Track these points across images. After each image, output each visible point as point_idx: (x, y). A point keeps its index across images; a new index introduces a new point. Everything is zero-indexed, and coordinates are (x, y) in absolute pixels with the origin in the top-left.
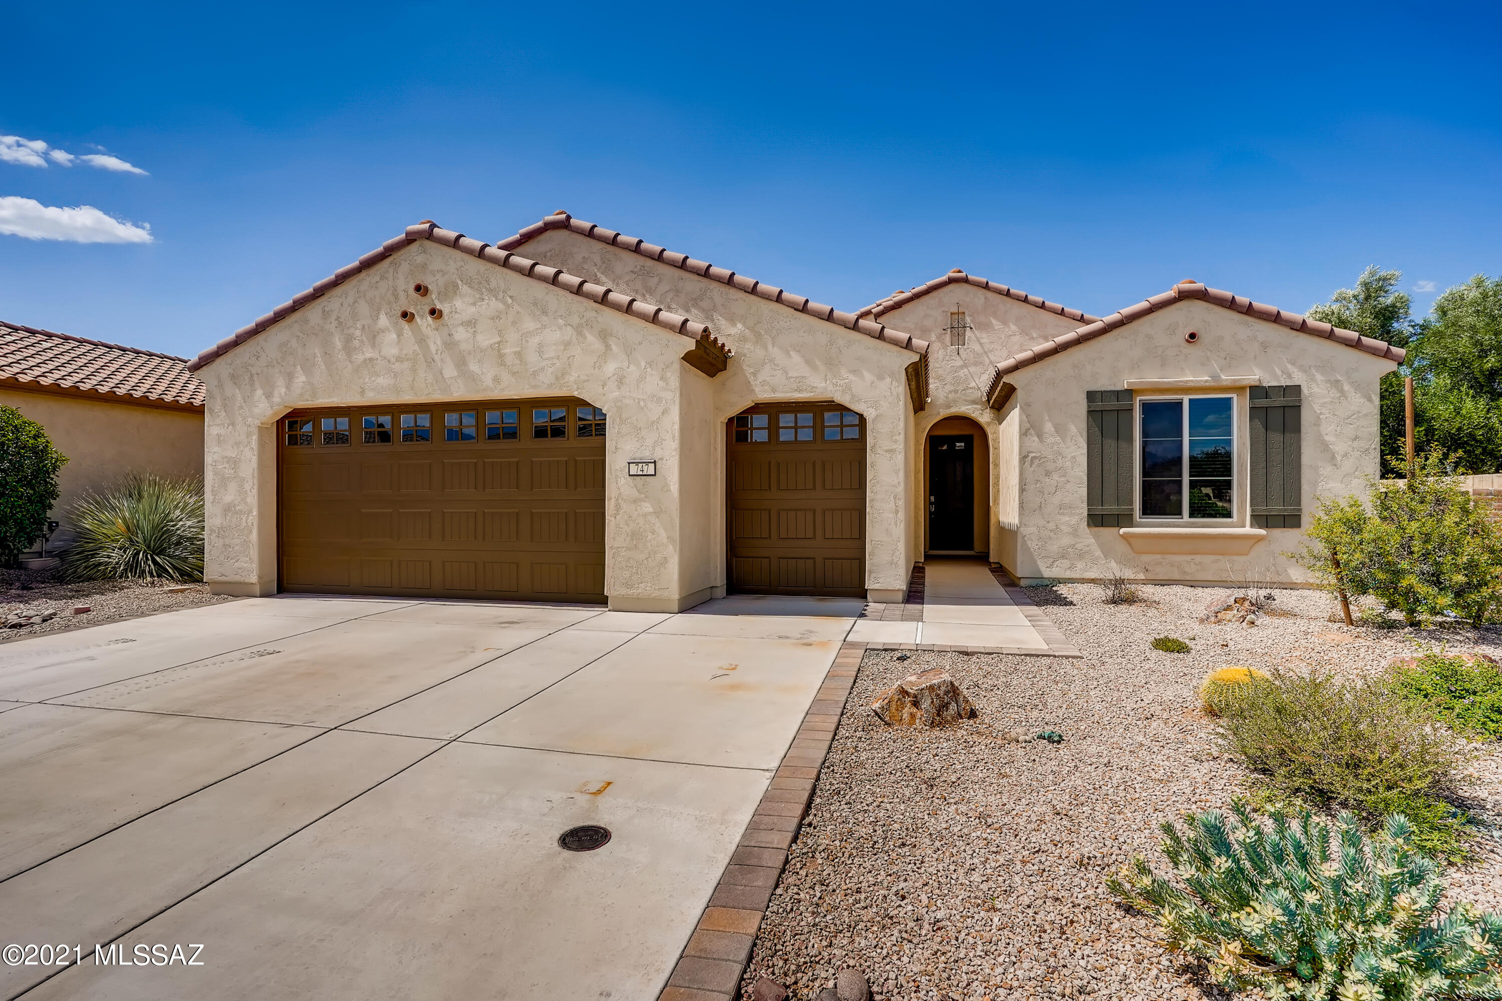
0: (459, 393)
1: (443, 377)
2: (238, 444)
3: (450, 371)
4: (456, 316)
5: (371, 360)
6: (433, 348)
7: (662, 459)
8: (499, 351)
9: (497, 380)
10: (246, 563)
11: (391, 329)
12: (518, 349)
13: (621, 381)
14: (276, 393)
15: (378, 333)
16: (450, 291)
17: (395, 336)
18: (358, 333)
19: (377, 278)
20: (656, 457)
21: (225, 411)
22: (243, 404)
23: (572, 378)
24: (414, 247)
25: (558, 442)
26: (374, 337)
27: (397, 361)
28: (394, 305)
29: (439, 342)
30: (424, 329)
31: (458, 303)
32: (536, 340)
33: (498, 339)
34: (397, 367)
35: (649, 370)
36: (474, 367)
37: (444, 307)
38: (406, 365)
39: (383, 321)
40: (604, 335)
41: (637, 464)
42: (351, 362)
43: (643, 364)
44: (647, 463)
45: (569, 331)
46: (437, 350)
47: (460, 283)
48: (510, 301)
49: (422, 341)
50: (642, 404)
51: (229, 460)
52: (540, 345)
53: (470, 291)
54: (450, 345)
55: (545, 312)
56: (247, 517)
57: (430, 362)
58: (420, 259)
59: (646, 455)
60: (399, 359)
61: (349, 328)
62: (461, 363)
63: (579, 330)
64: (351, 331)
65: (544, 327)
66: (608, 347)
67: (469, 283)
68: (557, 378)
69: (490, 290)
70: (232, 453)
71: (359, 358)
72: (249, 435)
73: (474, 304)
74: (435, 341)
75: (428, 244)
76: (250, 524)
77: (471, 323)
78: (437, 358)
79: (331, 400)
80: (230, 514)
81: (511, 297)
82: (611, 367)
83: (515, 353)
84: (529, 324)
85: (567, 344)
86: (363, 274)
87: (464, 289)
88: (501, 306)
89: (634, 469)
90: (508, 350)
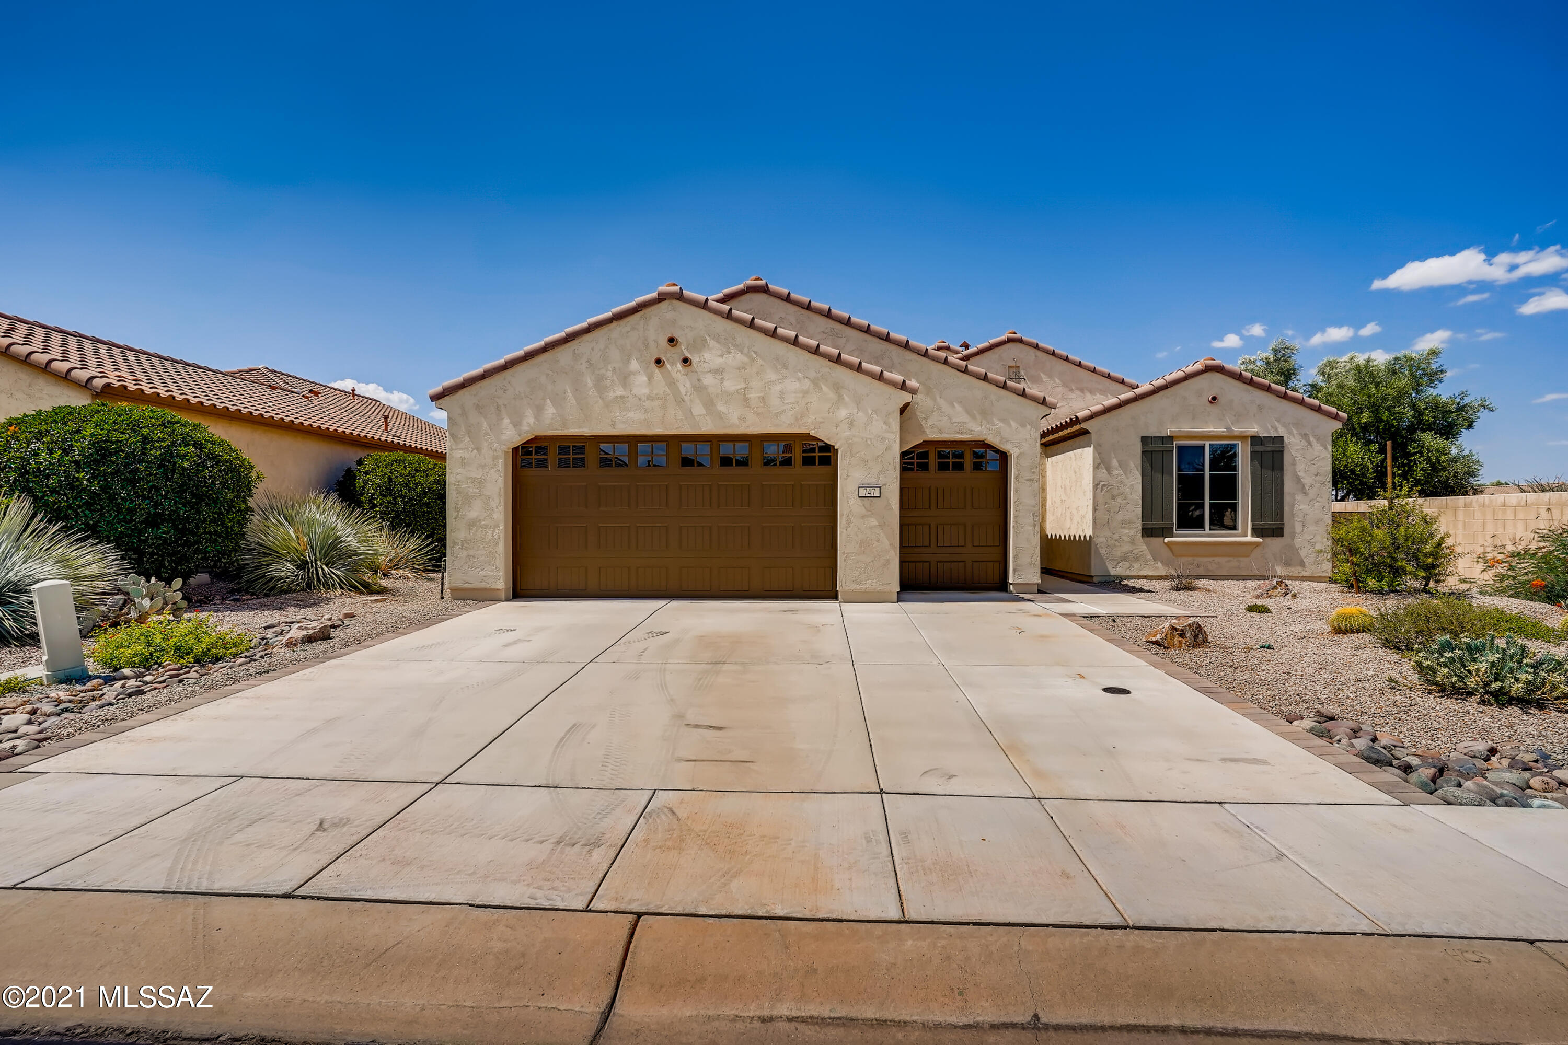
0: (707, 427)
1: (692, 414)
2: (483, 466)
3: (698, 409)
4: (705, 365)
5: (622, 397)
6: (683, 390)
7: (885, 485)
8: (745, 395)
9: (742, 419)
10: (492, 571)
11: (641, 372)
12: (762, 395)
13: (851, 424)
14: (525, 423)
15: (629, 375)
16: (699, 344)
17: (645, 379)
18: (609, 374)
19: (628, 328)
20: (880, 483)
21: (469, 437)
22: (489, 431)
23: (810, 419)
24: (664, 305)
25: (786, 470)
26: (625, 379)
27: (648, 399)
28: (645, 352)
29: (688, 385)
30: (674, 374)
31: (707, 355)
32: (778, 388)
33: (743, 386)
34: (647, 404)
35: (875, 416)
36: (721, 407)
37: (695, 359)
38: (657, 403)
39: (634, 365)
40: (837, 387)
41: (866, 488)
42: (602, 399)
43: (870, 412)
44: (874, 488)
45: (807, 384)
46: (686, 392)
47: (708, 338)
48: (754, 356)
49: (672, 383)
50: (869, 442)
51: (473, 480)
52: (782, 392)
53: (717, 345)
54: (699, 388)
55: (785, 366)
56: (493, 531)
57: (680, 401)
58: (670, 315)
59: (873, 481)
60: (649, 398)
61: (599, 369)
62: (709, 404)
63: (815, 382)
64: (603, 371)
65: (785, 378)
66: (840, 397)
67: (717, 338)
68: (797, 419)
69: (735, 346)
70: (476, 474)
71: (611, 395)
72: (495, 458)
73: (722, 356)
74: (684, 384)
75: (677, 303)
76: (496, 537)
77: (718, 371)
78: (686, 398)
79: (581, 430)
80: (475, 529)
81: (755, 352)
82: (843, 413)
83: (759, 397)
84: (771, 376)
85: (805, 393)
86: (615, 324)
87: (712, 343)
88: (746, 359)
89: (863, 492)
90: (753, 395)
